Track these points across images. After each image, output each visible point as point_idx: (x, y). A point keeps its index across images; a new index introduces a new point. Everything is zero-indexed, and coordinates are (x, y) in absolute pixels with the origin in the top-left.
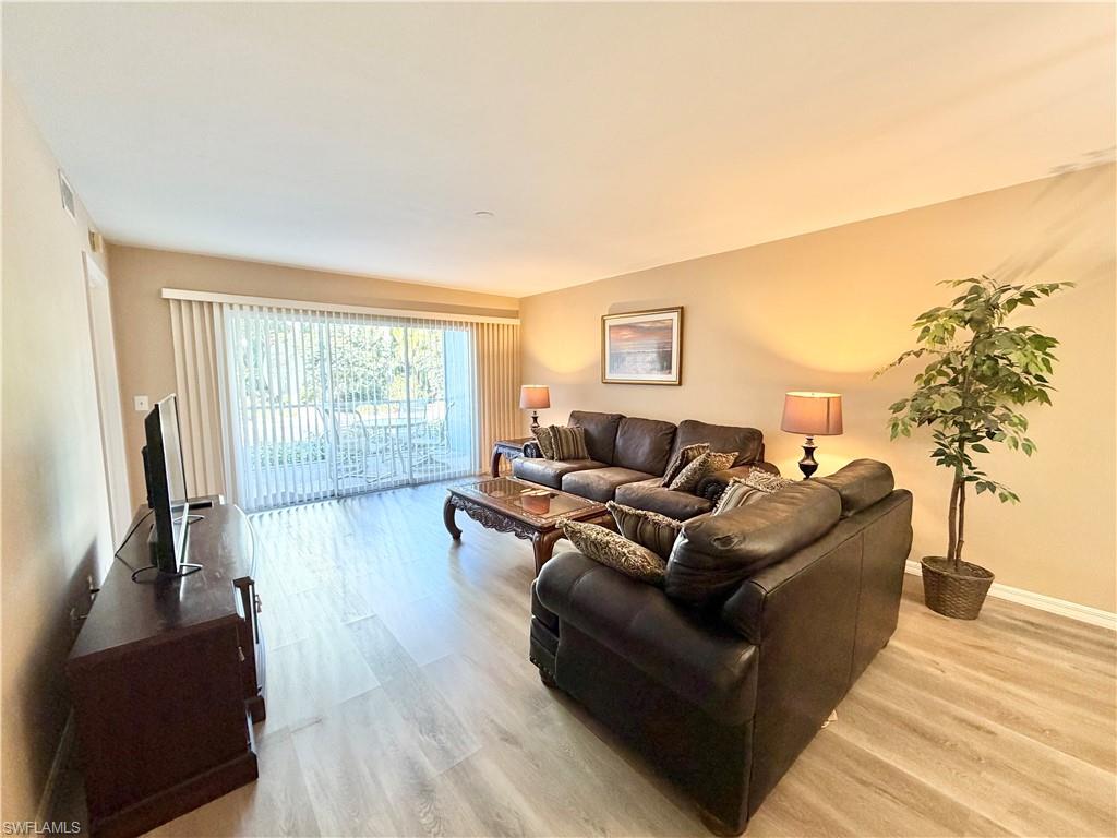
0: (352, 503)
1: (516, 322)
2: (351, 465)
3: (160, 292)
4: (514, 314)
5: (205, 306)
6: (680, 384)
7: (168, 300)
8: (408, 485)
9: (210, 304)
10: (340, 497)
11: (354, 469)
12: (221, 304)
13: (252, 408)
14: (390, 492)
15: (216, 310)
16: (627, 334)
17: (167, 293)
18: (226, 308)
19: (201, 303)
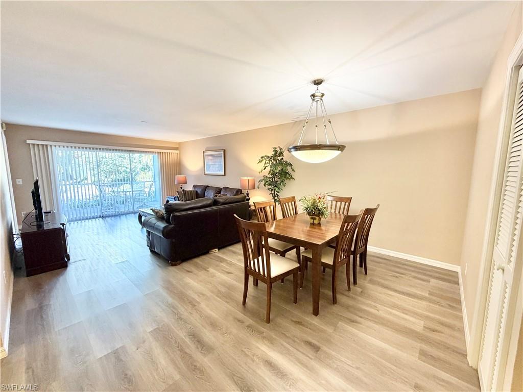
0: (108, 219)
1: (177, 152)
2: (111, 207)
3: (26, 141)
4: (177, 149)
5: (45, 146)
6: (225, 175)
7: (29, 144)
8: (132, 213)
9: (47, 145)
10: (103, 217)
11: (112, 209)
12: (51, 146)
13: (65, 185)
14: (124, 216)
15: (49, 147)
16: (210, 158)
17: (29, 142)
18: (53, 147)
19: (43, 145)
